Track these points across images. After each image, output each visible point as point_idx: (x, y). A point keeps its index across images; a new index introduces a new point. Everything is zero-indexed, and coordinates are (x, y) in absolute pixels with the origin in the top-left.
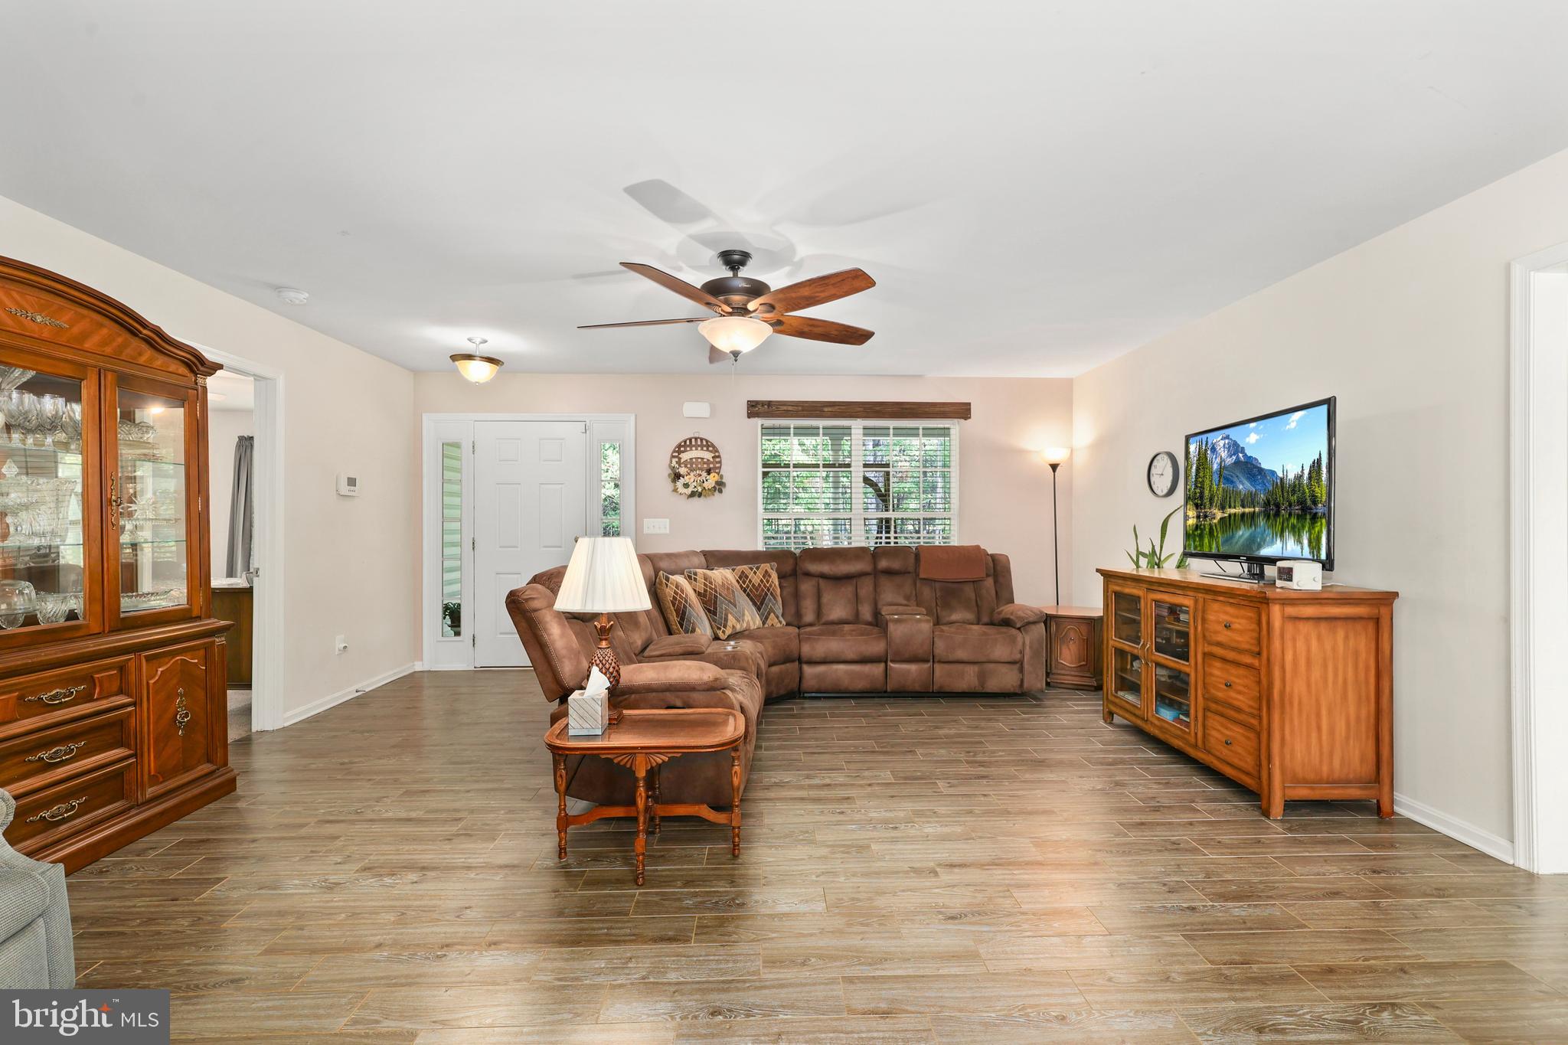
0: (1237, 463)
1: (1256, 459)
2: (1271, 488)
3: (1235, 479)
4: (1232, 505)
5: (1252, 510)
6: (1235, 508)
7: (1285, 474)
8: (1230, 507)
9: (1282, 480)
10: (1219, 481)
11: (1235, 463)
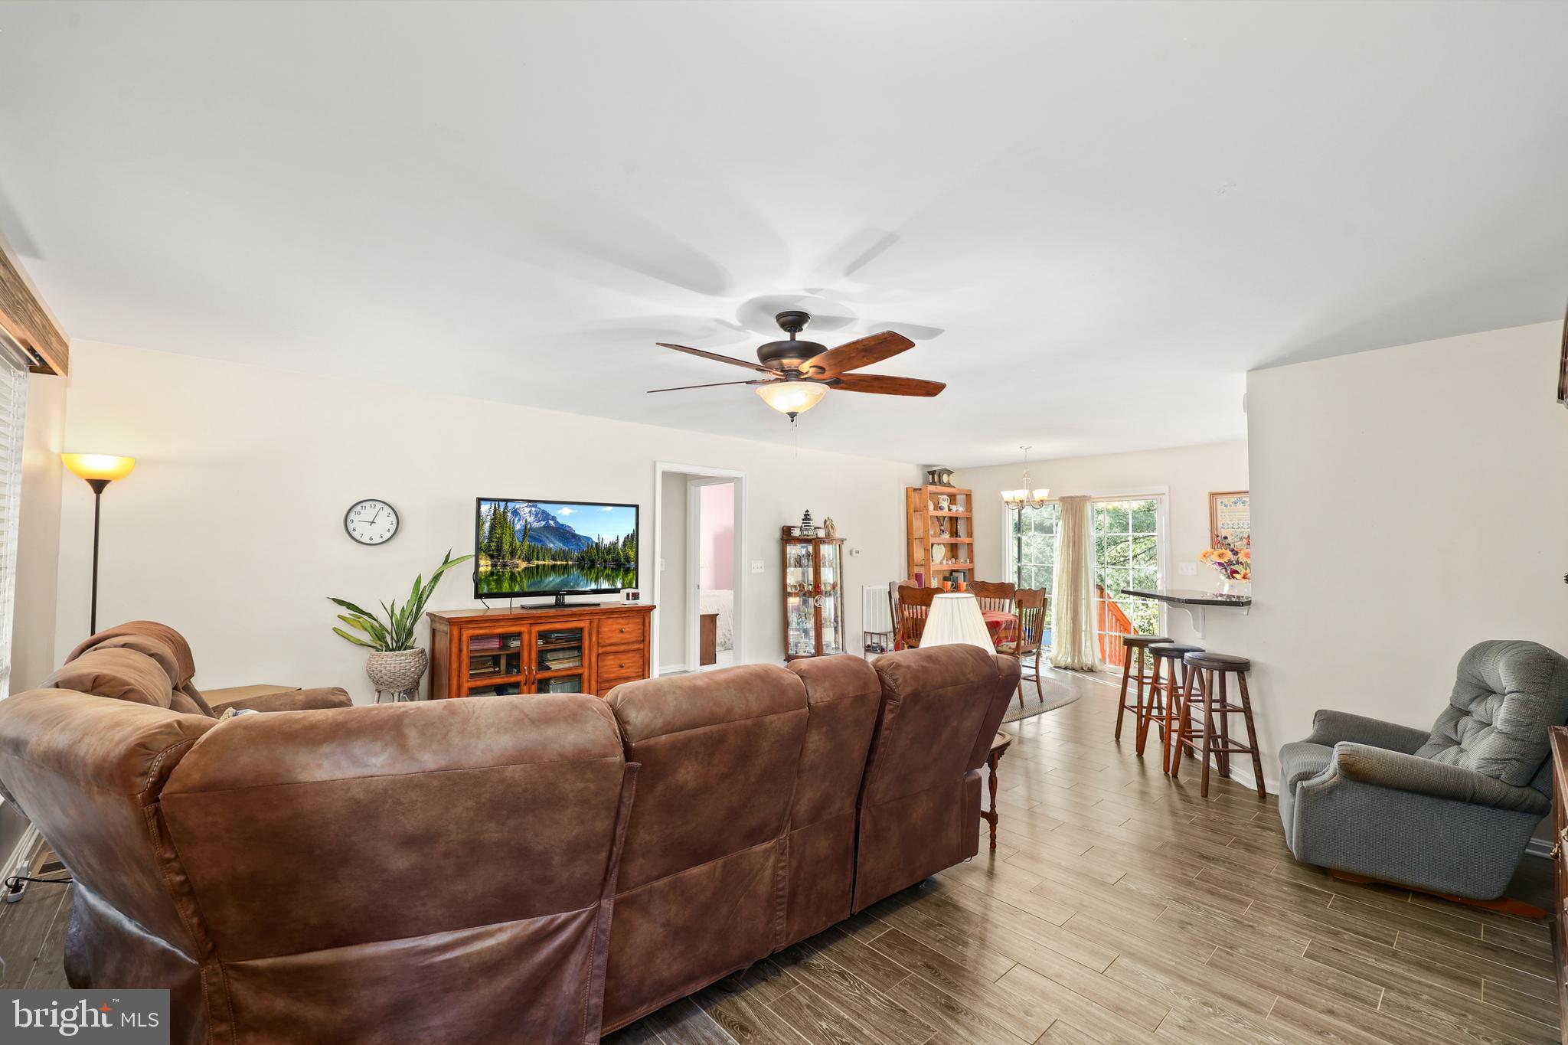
0: (547, 527)
1: (569, 527)
2: (586, 549)
3: (544, 539)
4: (541, 558)
5: (565, 563)
6: (544, 560)
7: (601, 540)
8: (538, 559)
9: (597, 544)
10: (524, 539)
11: (544, 527)
